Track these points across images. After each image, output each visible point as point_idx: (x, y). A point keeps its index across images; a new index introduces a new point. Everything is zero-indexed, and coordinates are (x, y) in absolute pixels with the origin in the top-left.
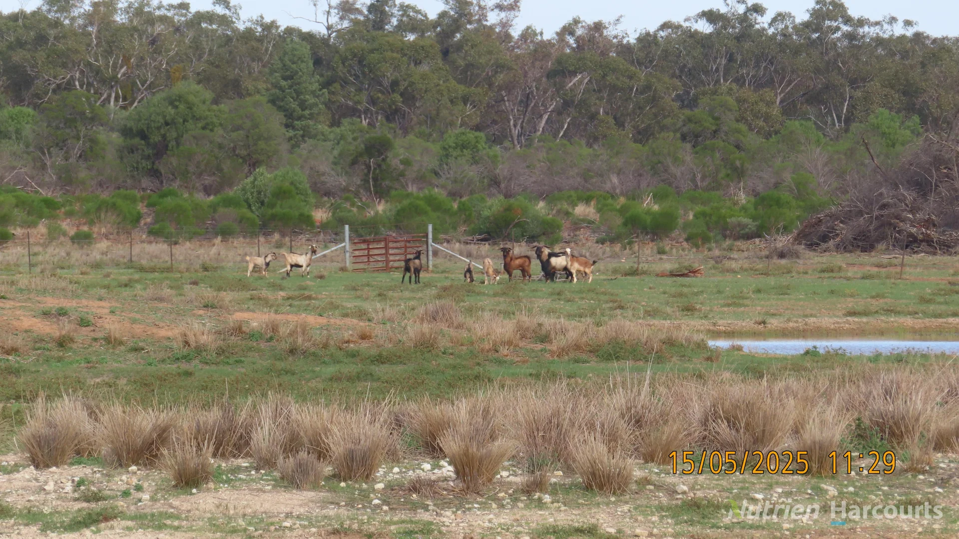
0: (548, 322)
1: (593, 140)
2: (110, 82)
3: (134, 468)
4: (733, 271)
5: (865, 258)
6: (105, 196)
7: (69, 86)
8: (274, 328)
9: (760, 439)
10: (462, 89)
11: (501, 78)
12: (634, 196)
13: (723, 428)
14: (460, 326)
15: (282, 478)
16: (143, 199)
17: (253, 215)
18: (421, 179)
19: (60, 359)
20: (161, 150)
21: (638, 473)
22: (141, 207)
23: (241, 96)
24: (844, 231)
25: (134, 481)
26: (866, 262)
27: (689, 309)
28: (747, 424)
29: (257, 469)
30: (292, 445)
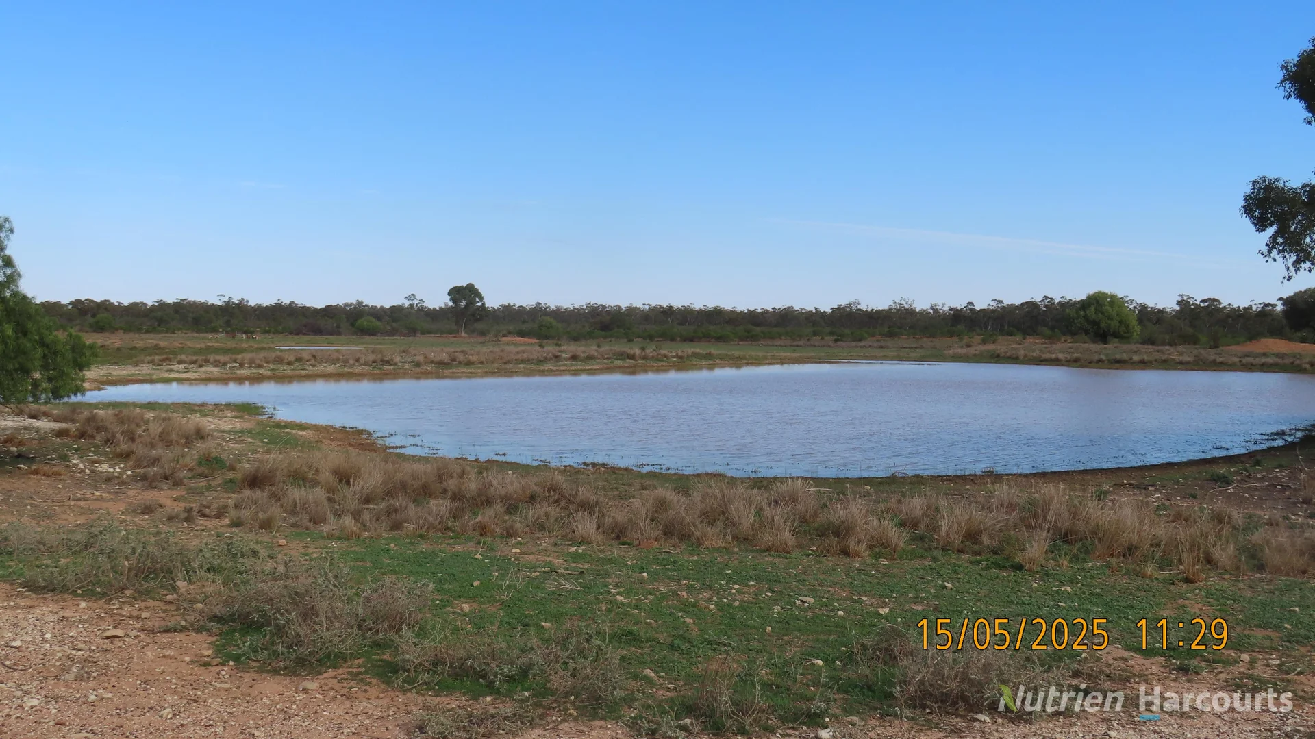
0: (252, 344)
1: (260, 319)
2: (190, 312)
3: (193, 364)
4: (280, 338)
6: (190, 327)
7: (184, 312)
8: (213, 345)
9: (282, 360)
10: (241, 313)
11: (247, 311)
12: (265, 328)
13: (277, 359)
14: (240, 345)
15: (214, 366)
17: (211, 330)
18: (235, 325)
19: (182, 350)
20: (198, 321)
21: (265, 365)
22: (195, 329)
25: (193, 366)
27: (273, 343)
28: (280, 358)
29: (211, 365)
30: (215, 361)
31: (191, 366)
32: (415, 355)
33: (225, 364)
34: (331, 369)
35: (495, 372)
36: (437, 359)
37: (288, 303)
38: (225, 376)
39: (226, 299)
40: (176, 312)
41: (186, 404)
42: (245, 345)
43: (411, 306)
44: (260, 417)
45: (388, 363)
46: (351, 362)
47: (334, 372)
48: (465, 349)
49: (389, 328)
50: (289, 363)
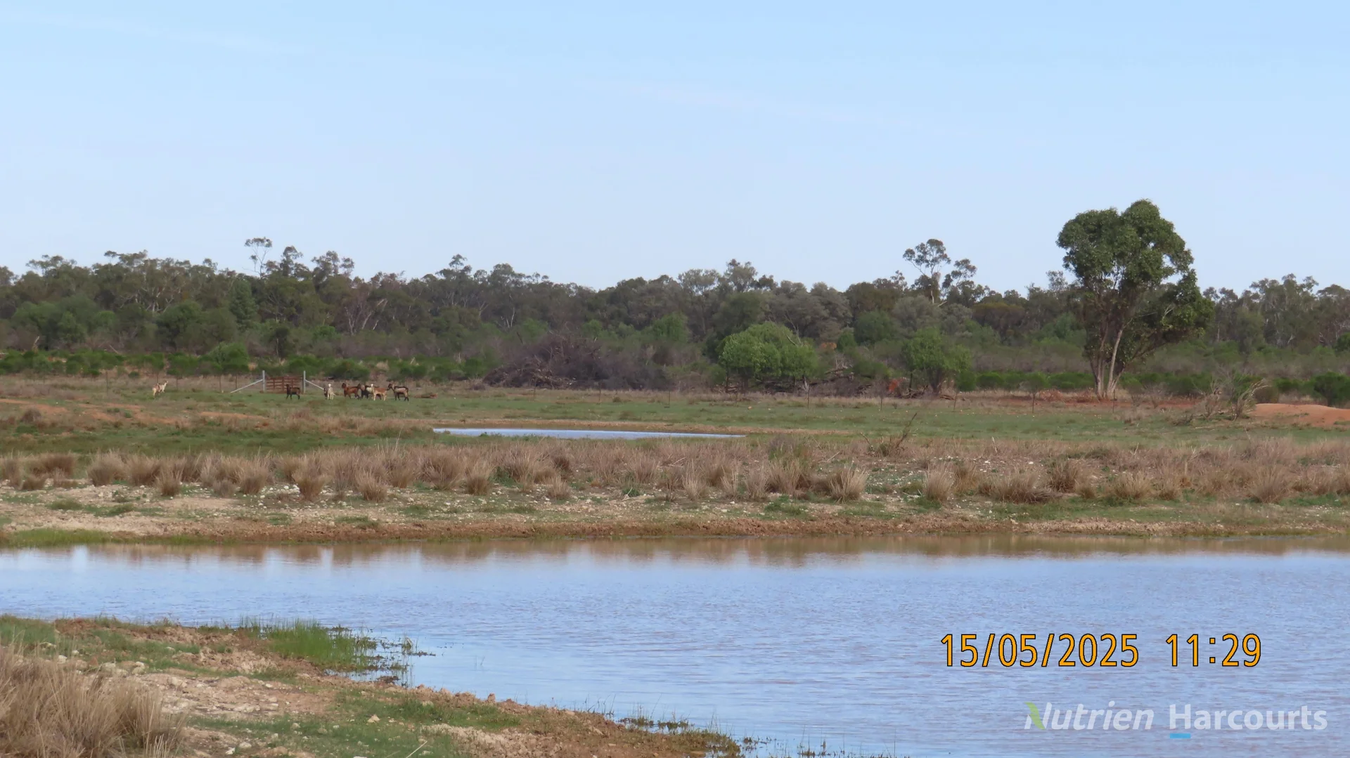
0: (355, 418)
1: (389, 331)
2: (153, 299)
3: (143, 486)
4: (452, 396)
5: (517, 390)
6: (148, 355)
7: (133, 301)
8: (221, 419)
9: (449, 477)
10: (325, 306)
11: (345, 300)
12: (406, 358)
13: (432, 470)
14: (313, 420)
15: (215, 492)
16: (166, 357)
17: (219, 365)
18: (304, 349)
19: (115, 434)
20: (176, 332)
21: (389, 492)
22: (165, 361)
23: (217, 307)
24: (508, 377)
25: (143, 492)
26: (516, 393)
27: (428, 414)
28: (444, 469)
29: (203, 488)
30: (221, 475)
31: (137, 492)
32: (925, 466)
33: (251, 487)
34: (620, 510)
35: (1216, 534)
36: (1003, 480)
37: (489, 270)
38: (252, 529)
39: (277, 257)
40: (107, 299)
41: (106, 624)
42: (329, 420)
43: (928, 285)
44: (354, 678)
45: (824, 491)
46: (693, 485)
47: (633, 521)
48: (1109, 444)
49: (841, 363)
50: (474, 488)
